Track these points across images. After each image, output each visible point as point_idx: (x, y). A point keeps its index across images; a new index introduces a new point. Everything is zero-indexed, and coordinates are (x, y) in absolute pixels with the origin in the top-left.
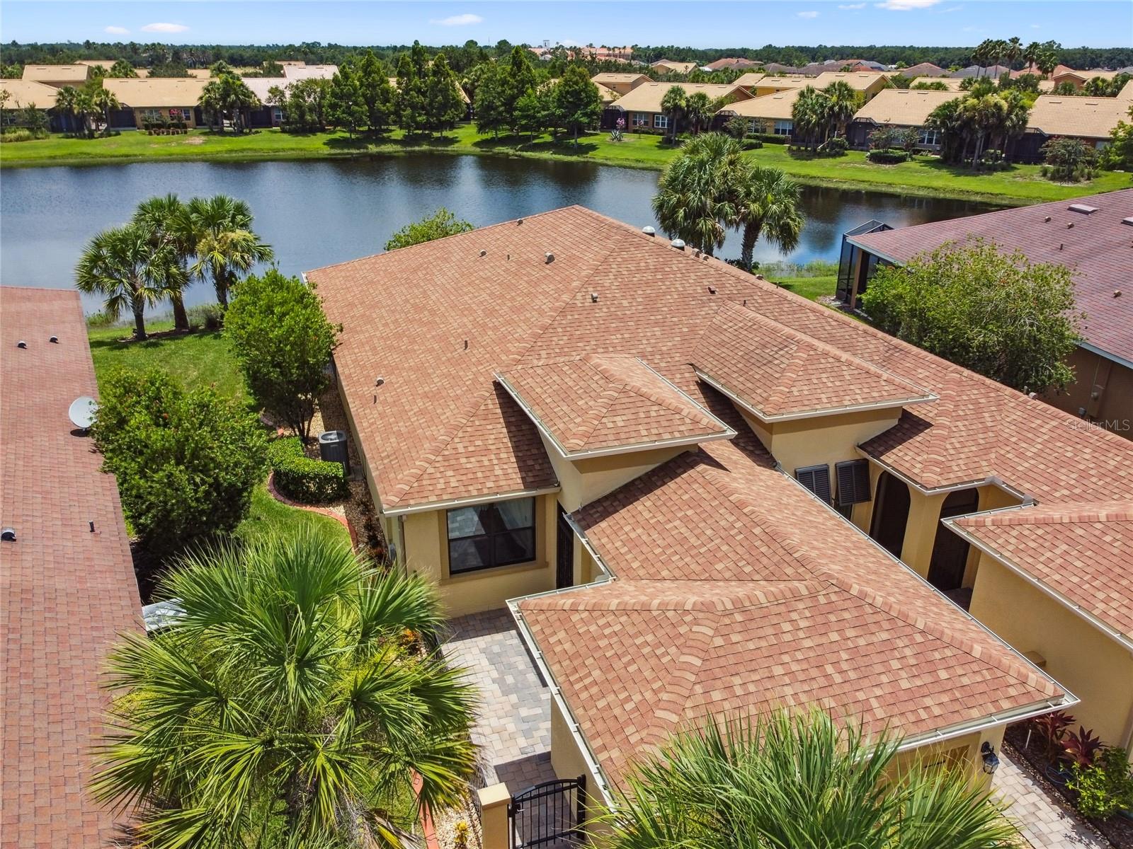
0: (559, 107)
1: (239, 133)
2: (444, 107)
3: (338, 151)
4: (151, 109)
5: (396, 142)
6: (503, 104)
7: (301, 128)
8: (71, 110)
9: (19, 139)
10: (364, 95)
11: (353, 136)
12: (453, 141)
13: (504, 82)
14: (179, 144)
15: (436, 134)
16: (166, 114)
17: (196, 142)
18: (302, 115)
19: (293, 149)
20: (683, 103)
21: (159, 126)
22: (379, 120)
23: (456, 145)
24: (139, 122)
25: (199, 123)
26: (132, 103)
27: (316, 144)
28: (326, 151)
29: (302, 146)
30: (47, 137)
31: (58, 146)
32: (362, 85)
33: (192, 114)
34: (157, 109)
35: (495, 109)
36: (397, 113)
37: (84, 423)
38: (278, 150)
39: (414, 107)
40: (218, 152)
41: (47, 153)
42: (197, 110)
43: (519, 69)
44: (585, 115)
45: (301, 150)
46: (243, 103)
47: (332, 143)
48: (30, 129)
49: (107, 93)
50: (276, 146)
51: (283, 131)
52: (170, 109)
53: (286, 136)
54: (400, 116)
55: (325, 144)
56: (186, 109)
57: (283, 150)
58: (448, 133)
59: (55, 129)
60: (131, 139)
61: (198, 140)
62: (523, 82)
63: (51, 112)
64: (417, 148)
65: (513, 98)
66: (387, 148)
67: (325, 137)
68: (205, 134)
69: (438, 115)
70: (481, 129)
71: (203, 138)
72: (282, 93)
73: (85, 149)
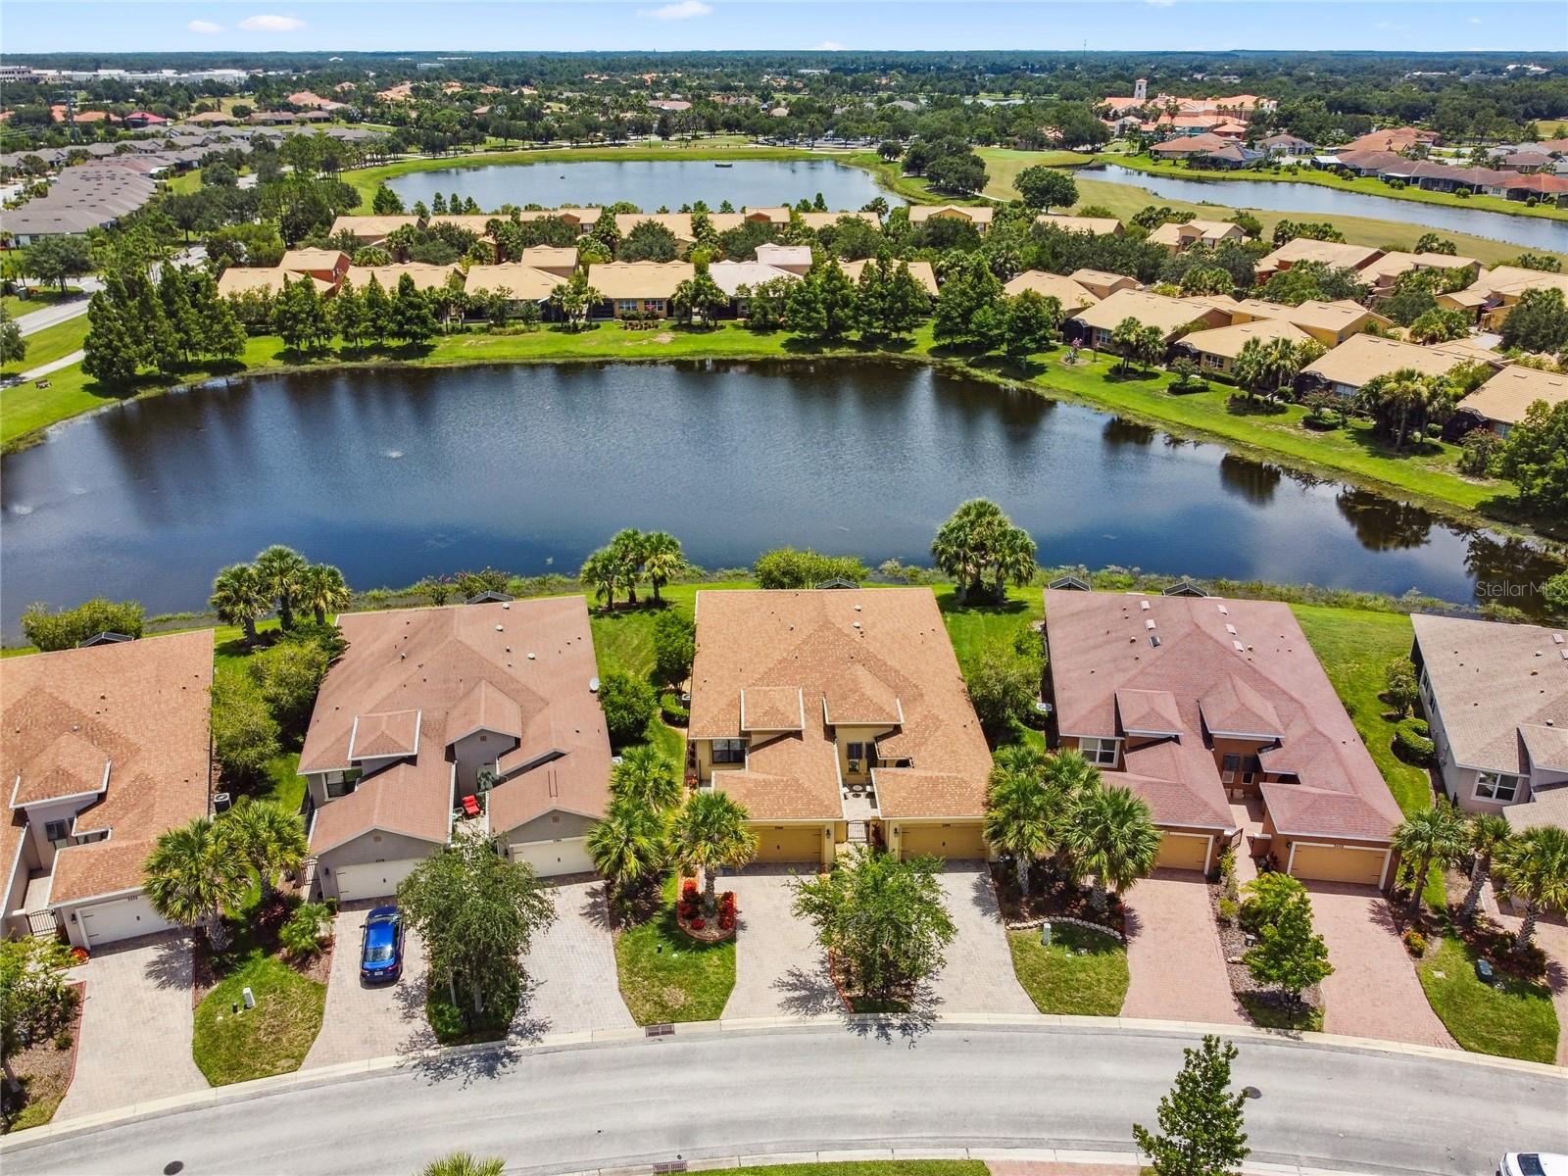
0: (1010, 330)
1: (704, 328)
2: (903, 313)
3: (792, 355)
4: (628, 301)
5: (852, 344)
6: (960, 315)
7: (763, 328)
8: (561, 307)
9: (517, 333)
10: (824, 301)
11: (811, 336)
12: (909, 344)
13: (964, 293)
14: (650, 343)
15: (894, 335)
16: (641, 307)
17: (665, 341)
18: (765, 315)
19: (750, 352)
20: (1132, 338)
21: (633, 318)
22: (837, 326)
23: (911, 351)
24: (618, 311)
25: (670, 314)
26: (612, 295)
27: (773, 345)
28: (782, 354)
29: (759, 348)
30: (539, 329)
31: (549, 342)
32: (823, 291)
33: (665, 305)
34: (635, 301)
35: (951, 319)
36: (855, 318)
37: (595, 688)
38: (737, 353)
39: (871, 312)
40: (684, 354)
41: (537, 350)
42: (669, 302)
43: (980, 282)
44: (1032, 341)
45: (758, 352)
46: (711, 302)
47: (790, 345)
48: (526, 323)
49: (592, 290)
50: (737, 347)
51: (746, 327)
52: (647, 301)
53: (747, 334)
54: (857, 322)
55: (783, 346)
56: (660, 301)
57: (742, 352)
58: (904, 335)
59: (545, 319)
60: (609, 335)
61: (666, 337)
62: (983, 294)
63: (545, 305)
64: (870, 354)
65: (971, 310)
66: (843, 352)
67: (783, 336)
68: (674, 328)
69: (895, 321)
70: (937, 337)
71: (672, 334)
72: (749, 291)
73: (572, 348)
